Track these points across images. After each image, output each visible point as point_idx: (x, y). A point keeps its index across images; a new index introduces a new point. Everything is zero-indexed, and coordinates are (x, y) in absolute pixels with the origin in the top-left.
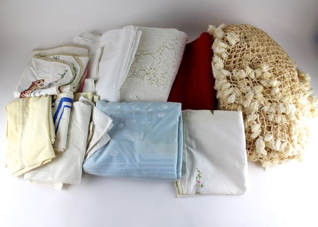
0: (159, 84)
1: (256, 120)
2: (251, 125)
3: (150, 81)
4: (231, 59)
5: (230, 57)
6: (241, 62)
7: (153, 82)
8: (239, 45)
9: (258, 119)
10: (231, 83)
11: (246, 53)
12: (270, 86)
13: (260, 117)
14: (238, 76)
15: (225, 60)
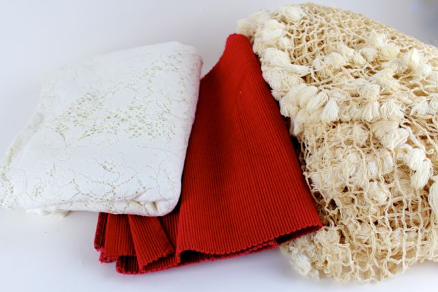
0: (154, 134)
1: (409, 142)
2: (400, 155)
3: (132, 132)
4: (301, 45)
5: (298, 42)
6: (324, 45)
7: (140, 131)
8: (307, 22)
9: (413, 138)
10: (317, 86)
11: (329, 31)
12: (406, 68)
13: (414, 133)
14: (330, 67)
15: (289, 51)
